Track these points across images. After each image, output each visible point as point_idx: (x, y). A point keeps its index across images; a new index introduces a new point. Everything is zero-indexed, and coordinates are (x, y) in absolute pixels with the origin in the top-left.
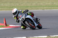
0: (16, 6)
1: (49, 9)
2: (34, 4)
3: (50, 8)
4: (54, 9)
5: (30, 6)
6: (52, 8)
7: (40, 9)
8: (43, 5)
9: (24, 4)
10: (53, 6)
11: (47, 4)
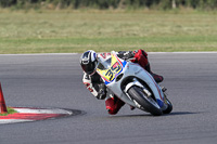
0: (40, 37)
1: (166, 49)
2: (109, 30)
3: (167, 45)
4: (182, 49)
5: (92, 37)
6: (177, 45)
8: (142, 35)
9: (72, 30)
10: (178, 40)
11: (155, 30)
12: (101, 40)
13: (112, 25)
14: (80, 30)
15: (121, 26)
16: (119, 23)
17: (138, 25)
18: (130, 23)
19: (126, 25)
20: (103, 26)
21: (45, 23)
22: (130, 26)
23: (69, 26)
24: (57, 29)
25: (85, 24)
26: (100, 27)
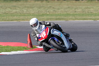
0: (48, 13)
2: (80, 10)
5: (72, 13)
7: (90, 19)
8: (94, 13)
9: (63, 10)
12: (76, 15)
13: (81, 8)
14: (66, 10)
15: (85, 8)
16: (84, 7)
17: (93, 8)
18: (89, 7)
19: (87, 8)
20: (77, 8)
21: (50, 7)
22: (89, 8)
23: (61, 8)
24: (56, 10)
25: (69, 8)
26: (75, 9)
